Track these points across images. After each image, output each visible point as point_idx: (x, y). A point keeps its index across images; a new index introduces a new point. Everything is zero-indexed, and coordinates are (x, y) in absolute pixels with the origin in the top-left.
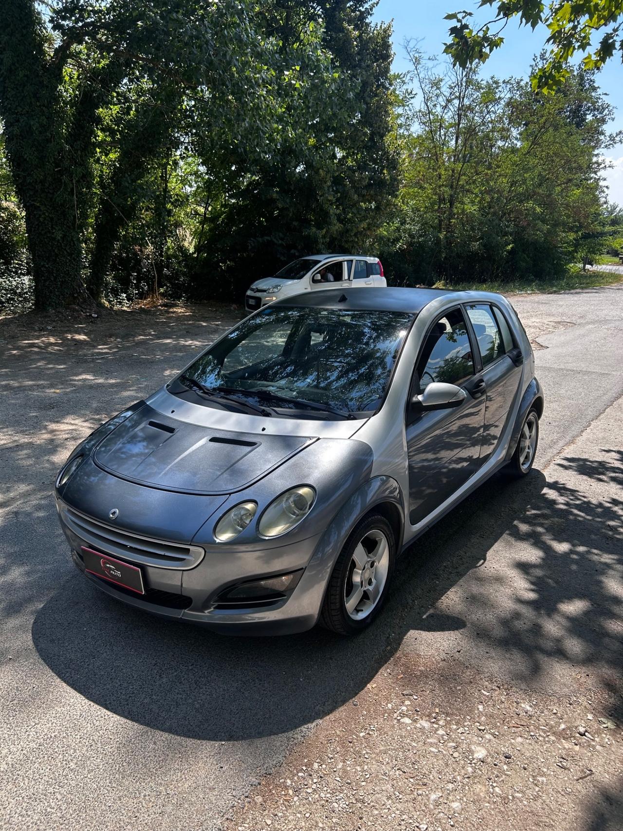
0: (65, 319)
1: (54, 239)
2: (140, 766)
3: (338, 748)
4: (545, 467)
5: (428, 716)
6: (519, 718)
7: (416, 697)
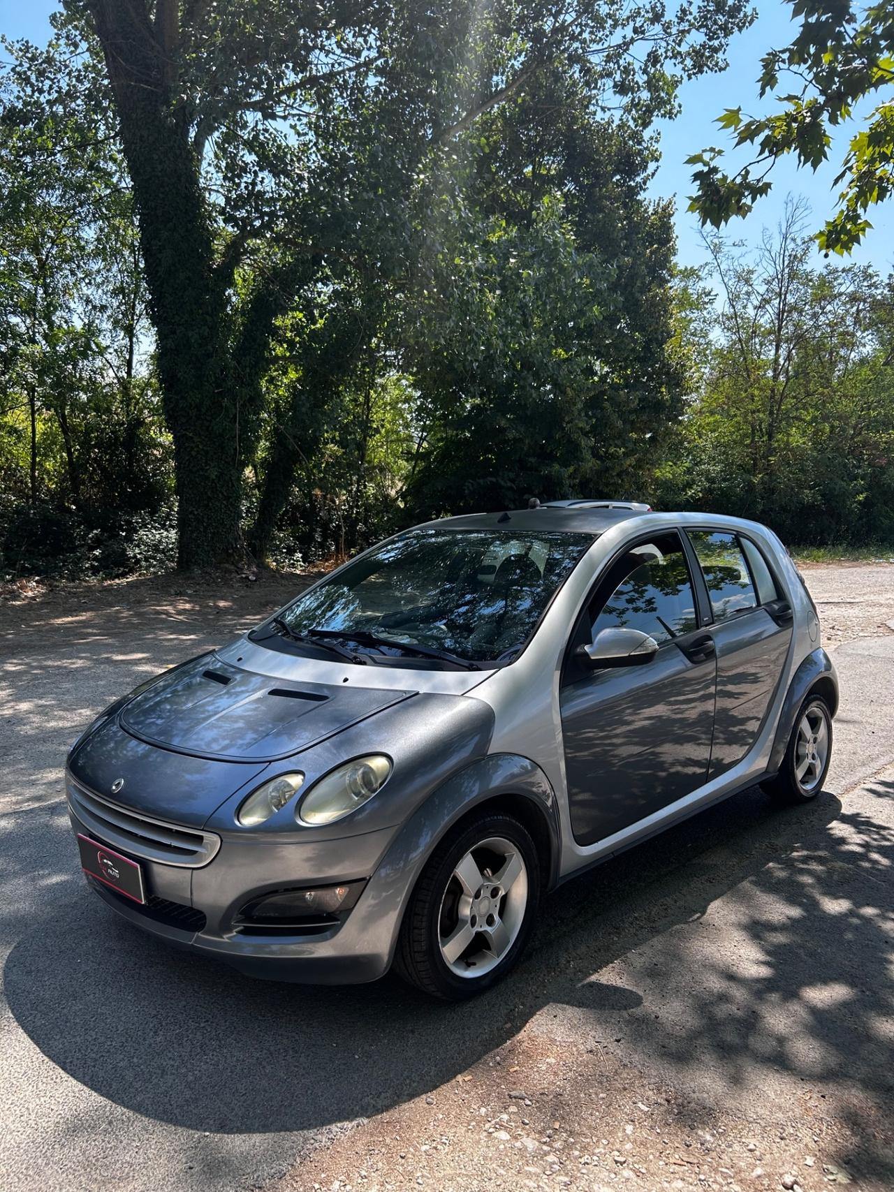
0: (214, 582)
1: (207, 478)
2: (78, 1151)
3: (380, 1164)
4: (847, 791)
5: (540, 1132)
6: (687, 1152)
7: (529, 1103)
